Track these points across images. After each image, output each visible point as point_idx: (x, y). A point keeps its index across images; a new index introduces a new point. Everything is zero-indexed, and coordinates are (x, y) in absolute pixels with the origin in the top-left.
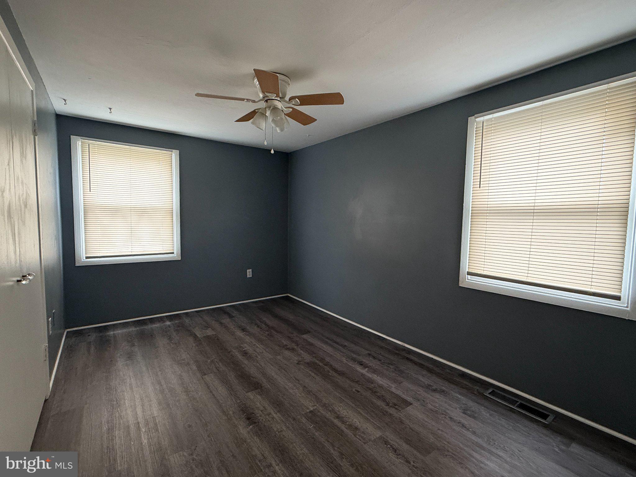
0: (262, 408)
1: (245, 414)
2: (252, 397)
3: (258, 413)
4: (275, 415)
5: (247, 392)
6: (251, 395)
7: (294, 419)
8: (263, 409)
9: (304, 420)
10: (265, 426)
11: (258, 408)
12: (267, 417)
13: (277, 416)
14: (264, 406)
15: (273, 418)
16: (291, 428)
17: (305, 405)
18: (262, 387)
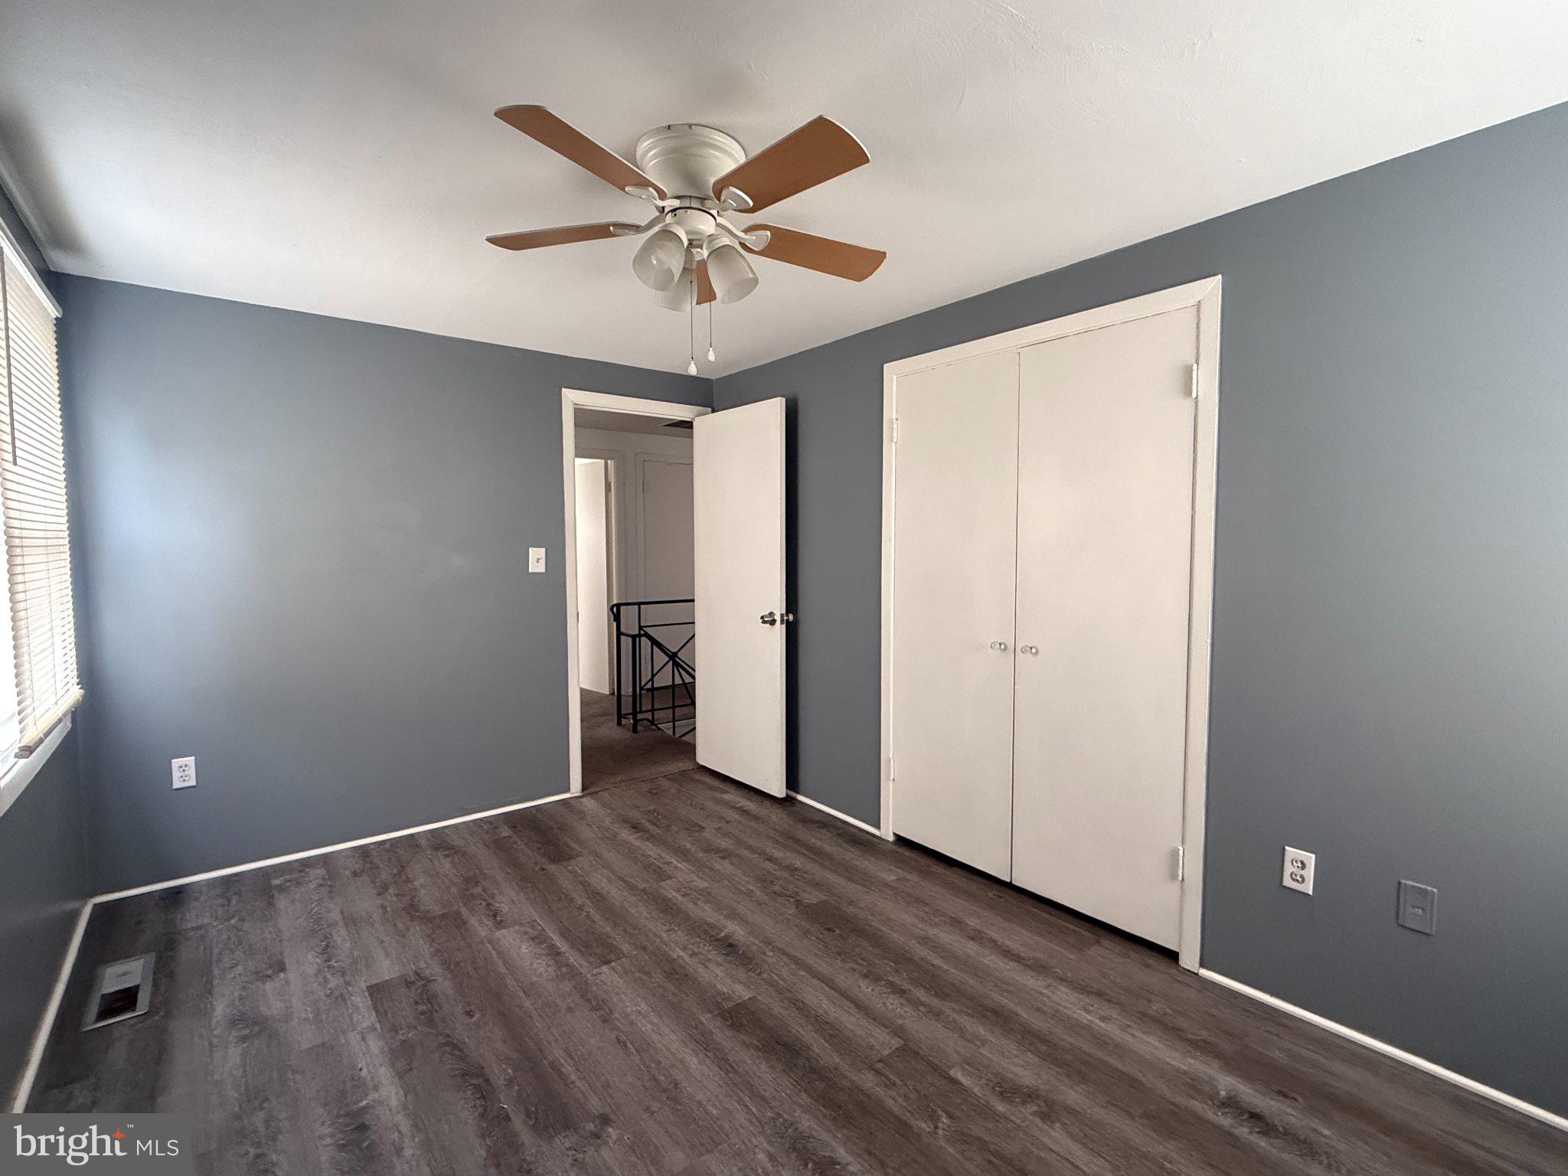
0: (710, 965)
1: (741, 952)
2: (738, 987)
3: (714, 955)
4: (682, 953)
5: (755, 997)
6: (743, 993)
7: (644, 948)
8: (707, 964)
9: (625, 948)
10: (698, 936)
11: (718, 964)
12: (696, 950)
13: (677, 953)
14: (707, 970)
15: (684, 949)
16: (651, 936)
17: (616, 975)
18: (721, 1015)
